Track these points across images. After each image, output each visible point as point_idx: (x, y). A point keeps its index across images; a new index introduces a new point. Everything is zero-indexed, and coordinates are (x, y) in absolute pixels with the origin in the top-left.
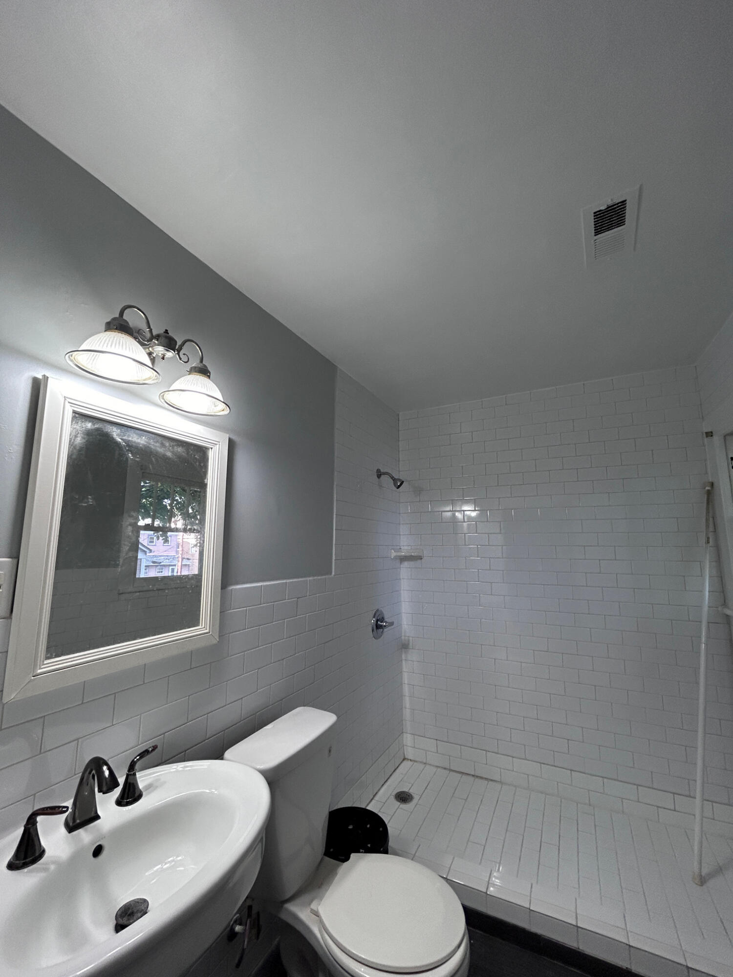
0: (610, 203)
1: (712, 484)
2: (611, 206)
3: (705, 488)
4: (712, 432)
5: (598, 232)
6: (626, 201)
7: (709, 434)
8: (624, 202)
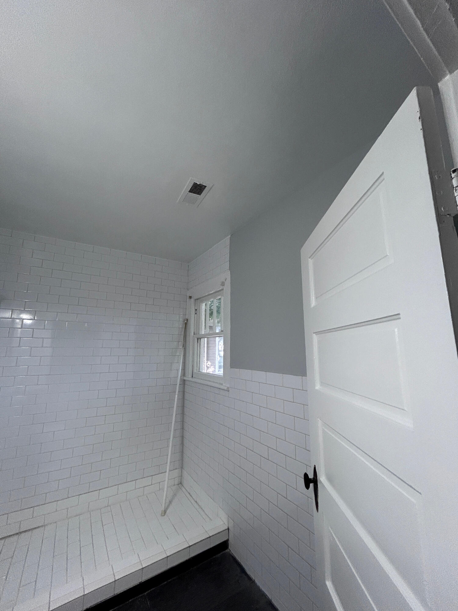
0: (201, 183)
1: (187, 320)
2: (201, 185)
3: (184, 321)
4: (191, 297)
5: (190, 191)
6: (206, 186)
7: (190, 297)
8: (205, 186)
